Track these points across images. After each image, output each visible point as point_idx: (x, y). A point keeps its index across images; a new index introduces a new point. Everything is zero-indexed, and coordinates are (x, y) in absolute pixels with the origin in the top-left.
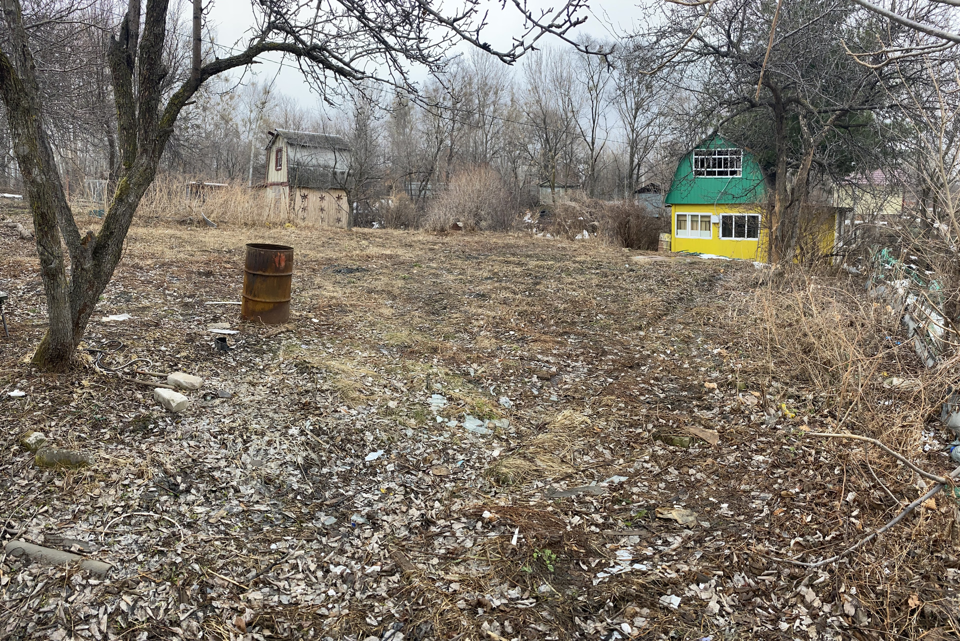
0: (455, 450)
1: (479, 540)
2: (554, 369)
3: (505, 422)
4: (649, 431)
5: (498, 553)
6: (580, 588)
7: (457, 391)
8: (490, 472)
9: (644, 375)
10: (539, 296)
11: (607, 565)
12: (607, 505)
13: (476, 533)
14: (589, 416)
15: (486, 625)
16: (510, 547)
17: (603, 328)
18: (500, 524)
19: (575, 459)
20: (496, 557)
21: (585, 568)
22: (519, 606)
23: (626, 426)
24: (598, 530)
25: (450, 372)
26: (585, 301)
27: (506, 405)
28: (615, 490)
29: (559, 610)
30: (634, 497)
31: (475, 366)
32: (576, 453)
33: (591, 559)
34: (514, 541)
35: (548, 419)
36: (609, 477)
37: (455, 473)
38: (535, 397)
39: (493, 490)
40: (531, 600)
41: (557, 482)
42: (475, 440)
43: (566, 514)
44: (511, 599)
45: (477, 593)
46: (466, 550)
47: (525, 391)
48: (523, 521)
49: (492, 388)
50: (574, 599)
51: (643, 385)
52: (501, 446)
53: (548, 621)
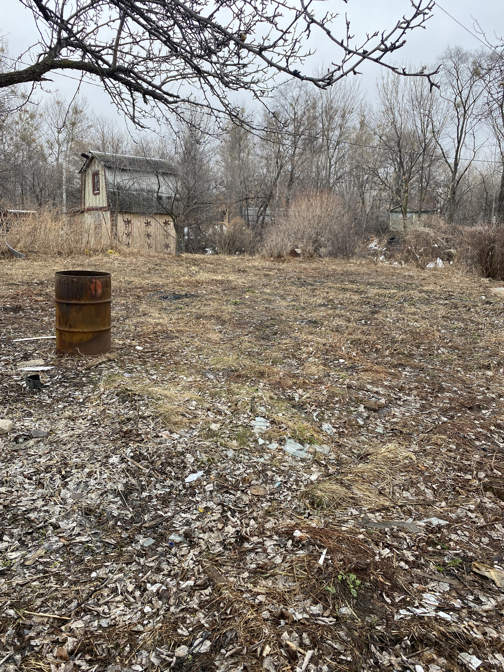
0: (274, 471)
1: (288, 557)
2: (383, 401)
3: (326, 449)
4: (480, 480)
5: (305, 571)
6: (381, 619)
7: (280, 415)
8: (305, 495)
9: (484, 419)
10: (377, 325)
11: (412, 605)
12: (421, 545)
13: (286, 550)
14: (415, 452)
15: (285, 635)
16: (317, 566)
17: (444, 363)
18: (310, 543)
19: (394, 493)
20: (302, 574)
21: (388, 600)
22: (320, 622)
23: (454, 469)
24: (407, 567)
25: (276, 397)
26: (426, 333)
27: (329, 432)
28: (432, 532)
29: (356, 634)
30: (452, 543)
31: (300, 391)
32: (395, 488)
33: (395, 594)
34: (321, 561)
35: (371, 450)
36: (428, 517)
37: (272, 494)
38: (360, 427)
39: (307, 511)
40: (331, 619)
41: (373, 513)
42: (294, 463)
43: (377, 545)
44: (313, 615)
45: (282, 606)
46: (276, 566)
47: (349, 420)
48: (332, 543)
49: (315, 414)
50: (372, 627)
51: (480, 430)
52: (319, 471)
53: (344, 641)
